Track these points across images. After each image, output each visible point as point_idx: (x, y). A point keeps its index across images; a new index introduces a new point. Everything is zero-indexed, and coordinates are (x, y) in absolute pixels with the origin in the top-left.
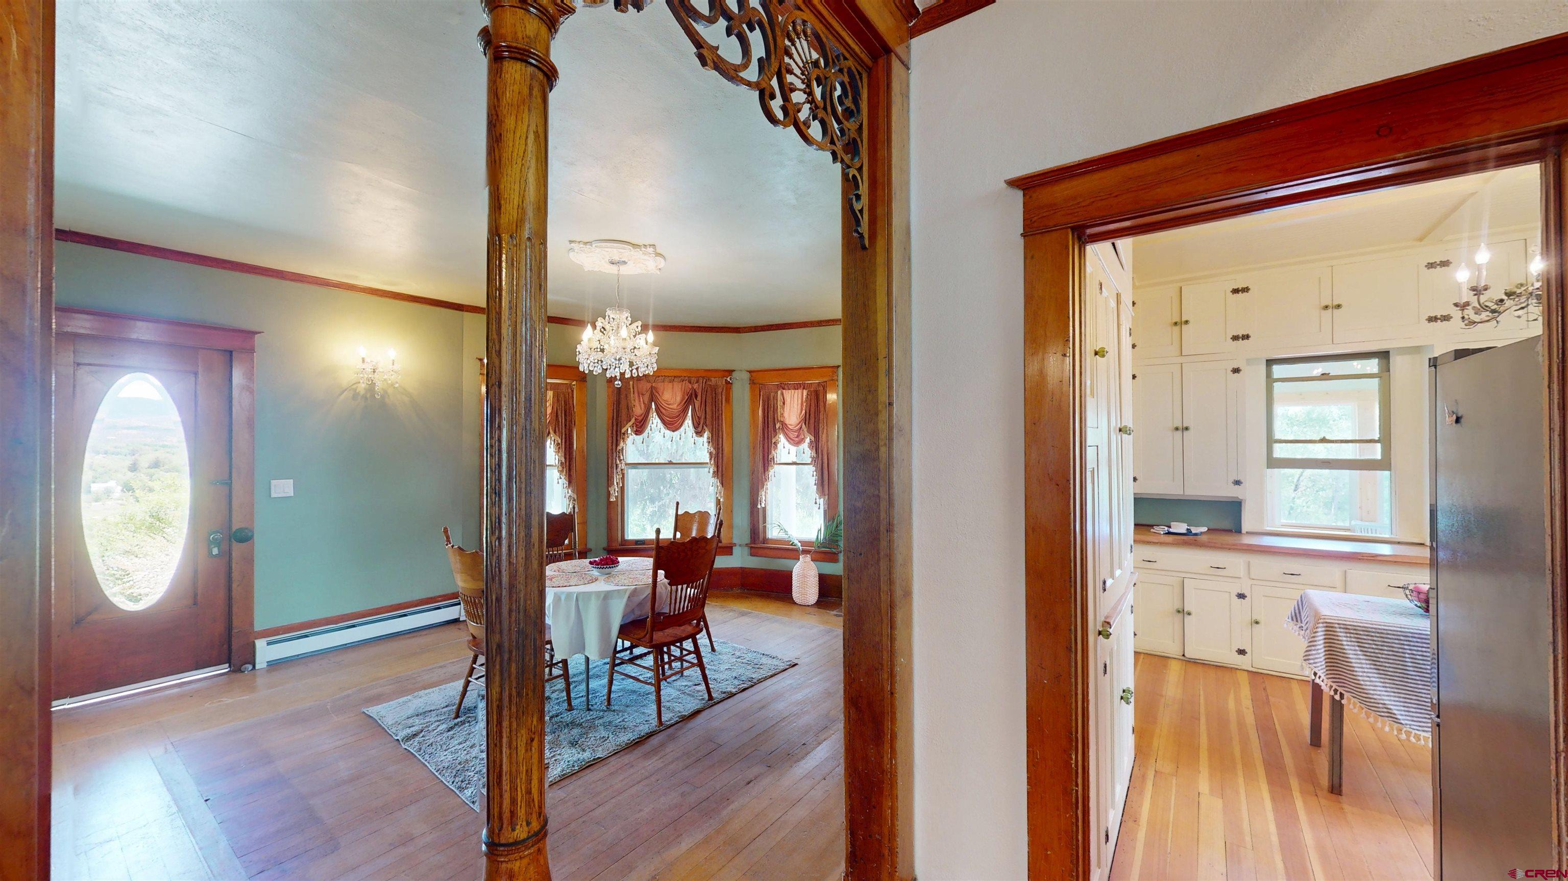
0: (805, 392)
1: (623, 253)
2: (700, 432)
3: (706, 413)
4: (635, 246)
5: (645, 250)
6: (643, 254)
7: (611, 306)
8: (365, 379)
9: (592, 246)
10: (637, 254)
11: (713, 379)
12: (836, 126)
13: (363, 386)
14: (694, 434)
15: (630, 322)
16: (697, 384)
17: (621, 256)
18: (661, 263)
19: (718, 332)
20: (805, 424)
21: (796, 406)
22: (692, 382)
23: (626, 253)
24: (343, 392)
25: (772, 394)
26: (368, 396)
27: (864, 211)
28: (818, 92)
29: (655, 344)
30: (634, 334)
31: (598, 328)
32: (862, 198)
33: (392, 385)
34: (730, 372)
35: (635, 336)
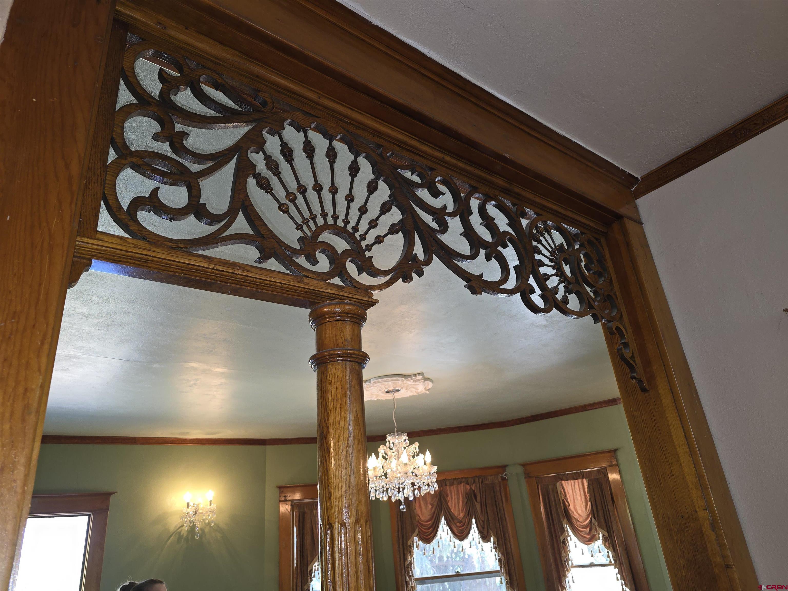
0: (585, 482)
1: (396, 383)
2: (487, 537)
3: (488, 515)
4: (406, 376)
5: (414, 378)
6: (414, 381)
7: (391, 432)
8: (188, 521)
9: (370, 382)
10: (409, 382)
11: (489, 477)
12: (588, 289)
13: (186, 529)
14: (481, 540)
15: (408, 445)
16: (474, 485)
17: (395, 386)
18: (430, 385)
19: (485, 429)
20: (595, 518)
21: (579, 498)
22: (470, 482)
23: (400, 382)
24: (171, 537)
25: (550, 487)
26: (189, 538)
27: (635, 357)
28: (567, 269)
29: (433, 464)
30: (413, 455)
31: (380, 455)
32: (630, 345)
33: (209, 523)
34: (504, 467)
35: (413, 457)
